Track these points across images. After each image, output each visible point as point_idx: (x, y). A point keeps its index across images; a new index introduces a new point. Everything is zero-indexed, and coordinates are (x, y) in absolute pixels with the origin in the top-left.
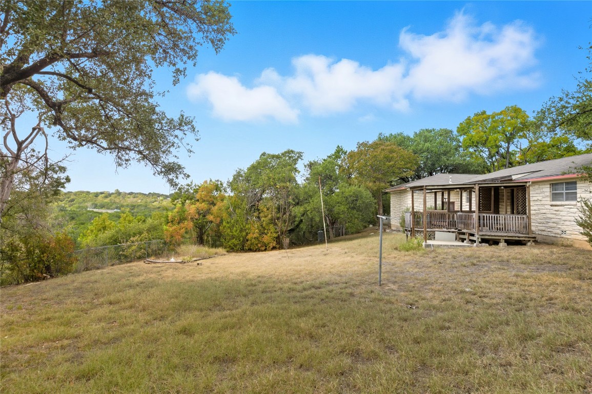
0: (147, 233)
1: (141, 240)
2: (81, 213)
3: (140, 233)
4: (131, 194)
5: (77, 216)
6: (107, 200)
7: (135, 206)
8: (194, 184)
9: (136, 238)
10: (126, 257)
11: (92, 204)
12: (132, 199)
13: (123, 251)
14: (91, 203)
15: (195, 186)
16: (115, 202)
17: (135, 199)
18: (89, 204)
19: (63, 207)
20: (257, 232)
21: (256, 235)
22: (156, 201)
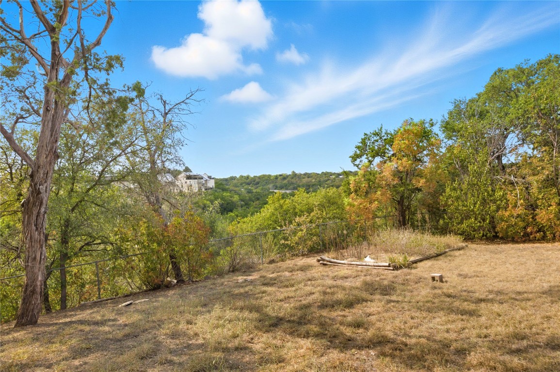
0: (319, 210)
1: (311, 222)
2: (264, 194)
3: (310, 210)
4: (305, 174)
5: (261, 197)
6: (285, 182)
7: (310, 185)
8: (384, 131)
9: (303, 218)
10: (291, 248)
11: (274, 186)
12: (306, 179)
13: (286, 239)
14: (272, 185)
15: (386, 133)
16: (292, 183)
17: (310, 179)
18: (271, 186)
19: (250, 190)
20: (522, 205)
21: (520, 211)
22: (328, 180)
